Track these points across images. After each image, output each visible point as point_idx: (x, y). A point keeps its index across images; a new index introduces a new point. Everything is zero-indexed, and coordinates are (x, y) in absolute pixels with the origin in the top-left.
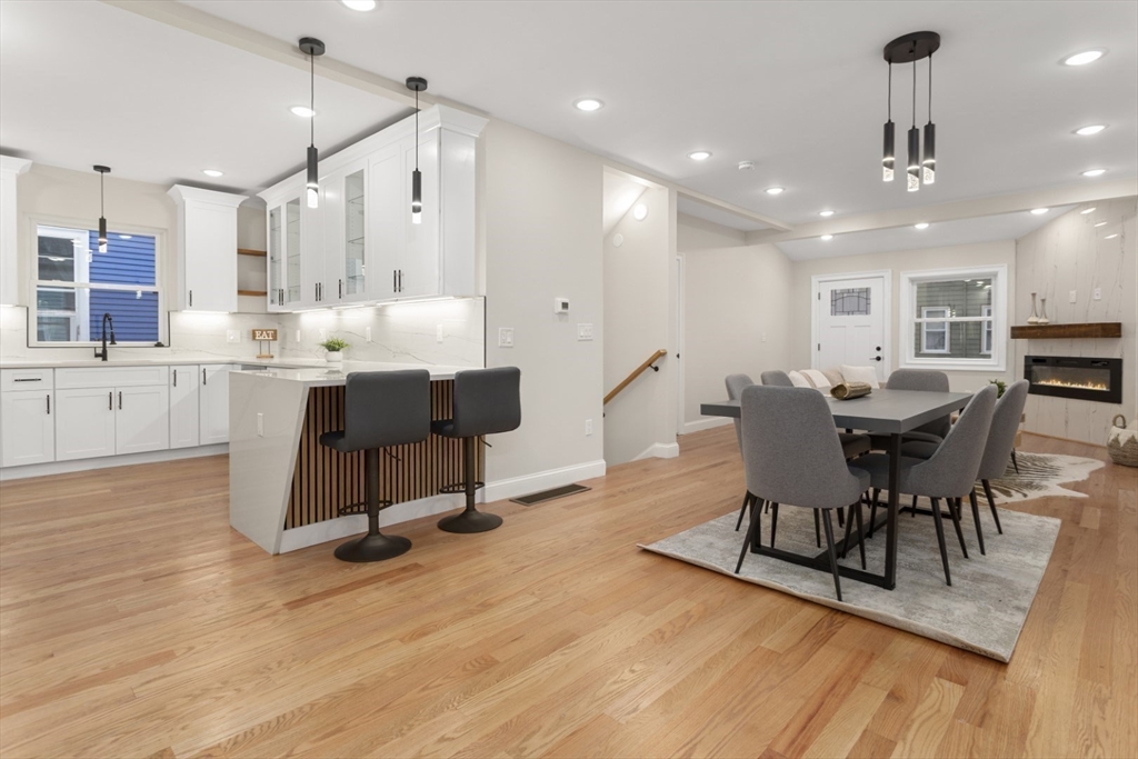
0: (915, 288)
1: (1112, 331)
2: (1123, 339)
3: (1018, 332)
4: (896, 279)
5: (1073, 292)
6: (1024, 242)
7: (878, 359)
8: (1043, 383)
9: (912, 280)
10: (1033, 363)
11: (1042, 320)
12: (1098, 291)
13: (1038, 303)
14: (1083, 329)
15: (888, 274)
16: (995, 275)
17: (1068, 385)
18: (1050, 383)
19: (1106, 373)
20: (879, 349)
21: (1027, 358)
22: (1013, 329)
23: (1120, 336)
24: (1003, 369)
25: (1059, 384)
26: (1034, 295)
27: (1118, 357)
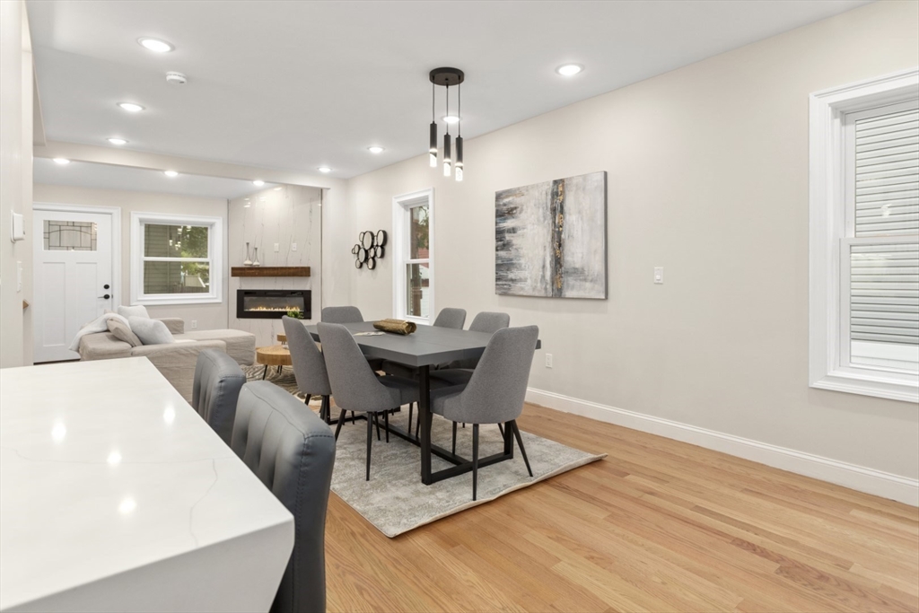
0: (143, 228)
1: (304, 272)
2: (311, 277)
3: (237, 272)
4: (126, 217)
5: (277, 245)
6: (233, 204)
7: (107, 297)
8: (252, 310)
9: (141, 221)
10: (243, 295)
11: (256, 263)
12: (294, 245)
13: (251, 250)
14: (292, 271)
15: (117, 212)
16: (212, 225)
17: (272, 310)
18: (258, 310)
19: (301, 300)
20: (107, 287)
21: (239, 291)
22: (233, 269)
23: (309, 276)
24: (219, 300)
25: (265, 309)
26: (248, 244)
27: (307, 289)
